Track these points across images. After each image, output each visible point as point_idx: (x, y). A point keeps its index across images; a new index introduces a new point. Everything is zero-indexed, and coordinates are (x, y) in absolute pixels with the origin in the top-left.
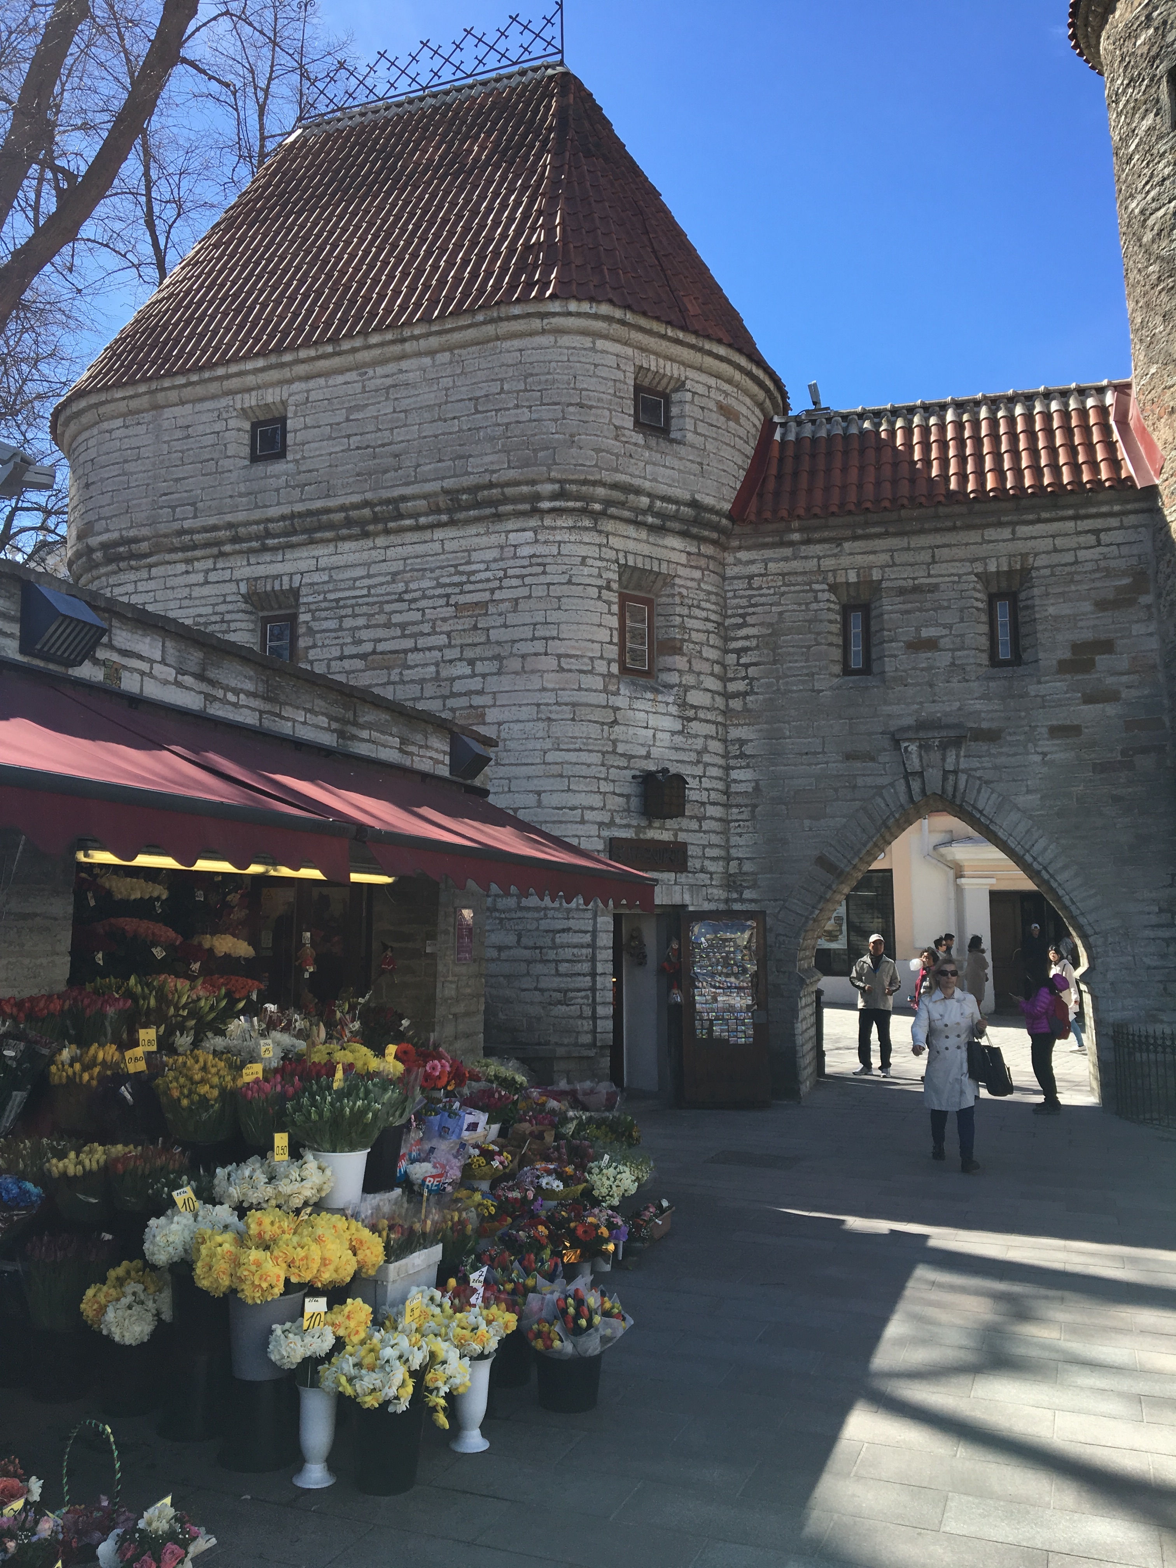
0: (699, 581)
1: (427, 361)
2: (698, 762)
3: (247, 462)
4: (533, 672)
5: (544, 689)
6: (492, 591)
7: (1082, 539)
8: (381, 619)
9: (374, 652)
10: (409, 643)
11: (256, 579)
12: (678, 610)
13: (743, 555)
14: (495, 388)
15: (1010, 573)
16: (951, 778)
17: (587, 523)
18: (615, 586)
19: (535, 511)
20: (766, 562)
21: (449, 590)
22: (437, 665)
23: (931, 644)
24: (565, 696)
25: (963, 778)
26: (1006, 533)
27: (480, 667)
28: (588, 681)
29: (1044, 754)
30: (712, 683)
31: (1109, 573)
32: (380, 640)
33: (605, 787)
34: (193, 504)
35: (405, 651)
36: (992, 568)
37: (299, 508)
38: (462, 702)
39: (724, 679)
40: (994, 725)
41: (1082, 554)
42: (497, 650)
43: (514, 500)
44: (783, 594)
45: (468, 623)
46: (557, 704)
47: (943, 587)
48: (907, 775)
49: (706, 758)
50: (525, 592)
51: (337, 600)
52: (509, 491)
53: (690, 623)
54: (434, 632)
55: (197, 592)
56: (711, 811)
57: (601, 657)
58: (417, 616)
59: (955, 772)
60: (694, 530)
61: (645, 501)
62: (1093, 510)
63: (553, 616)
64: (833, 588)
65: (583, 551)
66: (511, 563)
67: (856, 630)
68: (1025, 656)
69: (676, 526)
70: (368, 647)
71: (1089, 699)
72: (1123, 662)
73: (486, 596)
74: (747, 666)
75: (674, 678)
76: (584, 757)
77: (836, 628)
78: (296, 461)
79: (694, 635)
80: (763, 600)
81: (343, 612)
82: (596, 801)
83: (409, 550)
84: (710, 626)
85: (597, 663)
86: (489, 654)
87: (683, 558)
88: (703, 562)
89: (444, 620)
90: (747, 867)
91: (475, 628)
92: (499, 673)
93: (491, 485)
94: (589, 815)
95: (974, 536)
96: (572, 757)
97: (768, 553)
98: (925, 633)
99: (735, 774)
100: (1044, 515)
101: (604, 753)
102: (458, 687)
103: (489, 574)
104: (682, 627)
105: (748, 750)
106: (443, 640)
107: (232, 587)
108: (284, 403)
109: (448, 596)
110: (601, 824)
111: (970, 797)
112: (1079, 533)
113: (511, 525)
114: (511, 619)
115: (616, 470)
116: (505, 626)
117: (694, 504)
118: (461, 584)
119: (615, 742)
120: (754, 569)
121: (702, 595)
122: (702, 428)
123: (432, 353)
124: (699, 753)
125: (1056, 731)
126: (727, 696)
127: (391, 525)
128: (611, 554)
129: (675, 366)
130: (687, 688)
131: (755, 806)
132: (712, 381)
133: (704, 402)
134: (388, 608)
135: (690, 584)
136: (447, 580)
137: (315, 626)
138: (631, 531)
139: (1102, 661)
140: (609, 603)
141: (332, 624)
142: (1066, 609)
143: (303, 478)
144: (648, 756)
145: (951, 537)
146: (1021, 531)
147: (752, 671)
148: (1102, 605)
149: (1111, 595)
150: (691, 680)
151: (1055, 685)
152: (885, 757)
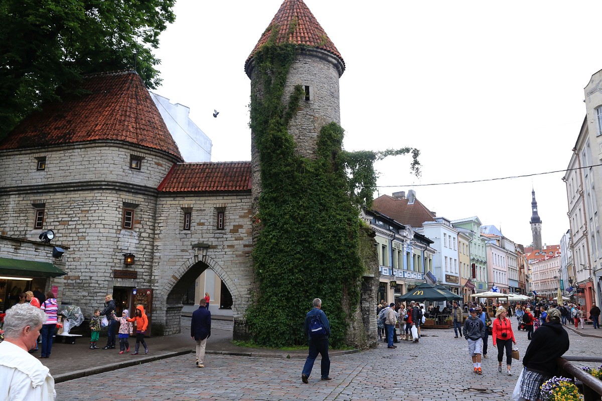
0: (147, 206)
1: (79, 150)
2: (143, 251)
3: (36, 171)
4: (98, 228)
5: (100, 232)
6: (90, 207)
7: (238, 201)
8: (64, 212)
9: (61, 221)
10: (69, 219)
11: (36, 200)
12: (140, 213)
13: (162, 199)
14: (94, 158)
15: (222, 208)
16: (205, 257)
18: (121, 207)
19: (101, 189)
20: (167, 201)
21: (80, 206)
22: (76, 225)
23: (203, 224)
24: (105, 234)
25: (207, 257)
26: (221, 198)
27: (86, 226)
28: (111, 231)
29: (226, 252)
30: (149, 231)
31: (243, 209)
32: (63, 218)
33: (114, 257)
34: (21, 180)
35: (69, 221)
36: (218, 206)
37: (46, 183)
38: (81, 234)
39: (153, 230)
40: (215, 245)
41: (238, 204)
42: (90, 222)
43: (96, 186)
44: (170, 209)
45: (84, 215)
46: (103, 236)
47: (206, 210)
48: (195, 256)
49: (145, 250)
50: (97, 208)
51: (54, 207)
52: (95, 183)
53: (143, 216)
54: (76, 217)
55: (21, 202)
56: (146, 263)
57: (116, 225)
58: (72, 212)
59: (206, 256)
60: (146, 193)
61: (131, 186)
62: (240, 194)
63: (104, 215)
64: (182, 208)
65: (113, 199)
66: (95, 201)
67: (187, 219)
68: (225, 228)
69: (141, 192)
70: (60, 219)
71: (236, 239)
72: (244, 231)
73: (88, 209)
74: (160, 227)
75: (137, 230)
76: (108, 250)
77: (183, 218)
78: (47, 172)
79: (145, 219)
80: (165, 210)
81: (55, 210)
82: (111, 260)
83: (72, 196)
84: (150, 217)
85: (114, 226)
86: (88, 223)
87: (143, 200)
88: (149, 201)
89: (78, 214)
90: (156, 278)
91: (85, 216)
92: (90, 228)
94: (108, 264)
95: (214, 198)
96: (105, 249)
97: (167, 199)
98: (202, 221)
100: (230, 194)
101: (114, 249)
102: (80, 231)
103: (89, 203)
104: (141, 217)
105: (159, 248)
106: (78, 219)
107: (29, 202)
108: (45, 157)
109: (80, 208)
110: (112, 266)
111: (209, 262)
112: (237, 199)
113: (96, 191)
114: (94, 215)
115: (122, 179)
116: (92, 216)
117: (145, 187)
118: (83, 205)
119: (117, 246)
120: (164, 203)
121: (148, 209)
122: (149, 168)
123: (80, 148)
124: (144, 249)
125: (229, 246)
126: (155, 234)
127: (68, 189)
128: (121, 200)
129: (142, 154)
130: (141, 232)
131: (159, 262)
132: (154, 157)
133: (150, 162)
134: (66, 210)
135: (144, 206)
136: (80, 204)
137: (49, 213)
138: (127, 194)
139: (240, 230)
140: (119, 212)
141: (53, 213)
142: (233, 217)
143: (48, 176)
144: (128, 249)
145: (209, 198)
146: (225, 198)
147: (161, 228)
148: (241, 217)
149: (243, 214)
150: (143, 230)
151: (229, 236)
152: (190, 251)
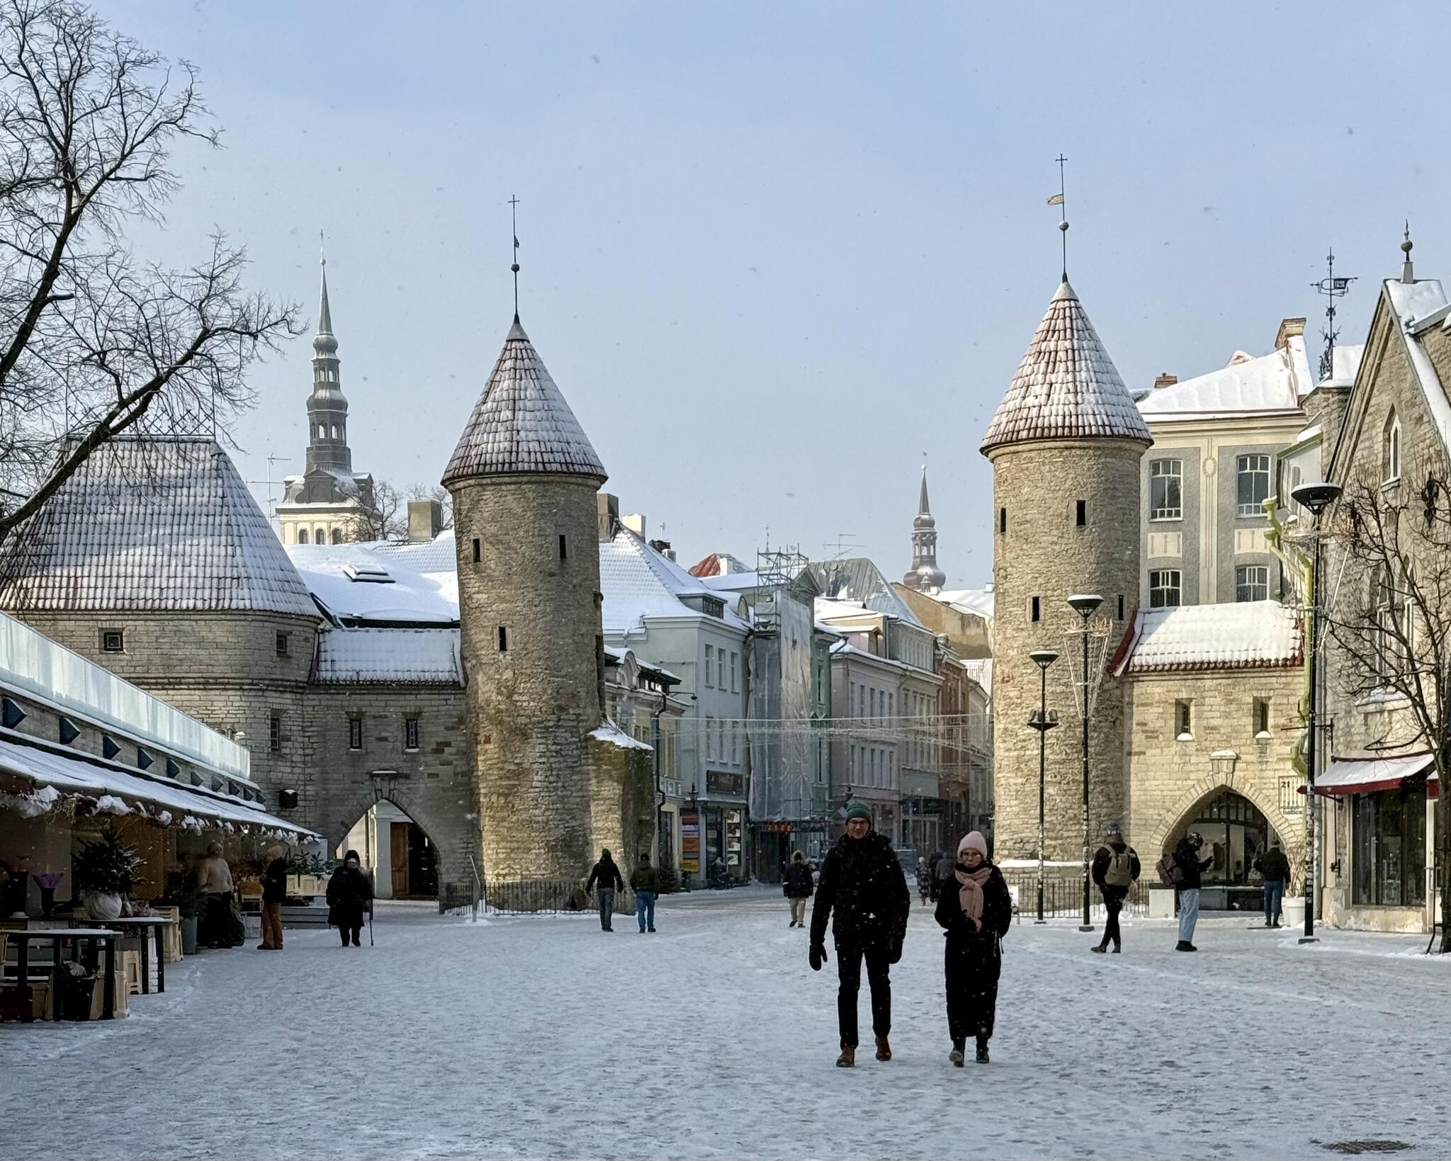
0: (296, 710)
2: (296, 784)
7: (441, 702)
12: (288, 723)
13: (310, 696)
15: (415, 713)
16: (391, 792)
17: (260, 693)
18: (270, 718)
19: (241, 689)
20: (320, 700)
23: (385, 739)
26: (413, 697)
29: (426, 784)
30: (300, 752)
31: (451, 716)
36: (408, 710)
39: (303, 749)
40: (408, 772)
41: (441, 708)
43: (233, 684)
44: (327, 715)
47: (389, 717)
48: (377, 791)
52: (231, 681)
53: (293, 728)
56: (300, 803)
59: (394, 790)
60: (294, 690)
61: (280, 682)
64: (347, 713)
67: (356, 730)
68: (420, 745)
69: (289, 689)
71: (442, 765)
72: (453, 750)
73: (220, 720)
74: (312, 743)
75: (287, 751)
77: (348, 729)
78: (129, 656)
79: (294, 733)
80: (319, 716)
83: (184, 698)
84: (299, 728)
87: (290, 702)
88: (297, 702)
93: (224, 678)
95: (402, 697)
97: (321, 697)
98: (384, 734)
99: (308, 787)
100: (428, 692)
101: (267, 783)
104: (291, 730)
105: (313, 778)
108: (122, 629)
111: (399, 799)
113: (230, 693)
115: (271, 673)
117: (296, 681)
120: (316, 703)
121: (297, 716)
122: (298, 649)
125: (431, 775)
126: (305, 755)
127: (176, 687)
128: (267, 705)
129: (290, 626)
130: (292, 755)
132: (301, 629)
135: (293, 712)
138: (274, 694)
139: (447, 750)
140: (268, 725)
142: (434, 729)
144: (281, 784)
145: (393, 697)
146: (419, 697)
147: (315, 745)
148: (447, 728)
149: (451, 725)
150: (293, 751)
151: (430, 758)
152: (367, 783)
